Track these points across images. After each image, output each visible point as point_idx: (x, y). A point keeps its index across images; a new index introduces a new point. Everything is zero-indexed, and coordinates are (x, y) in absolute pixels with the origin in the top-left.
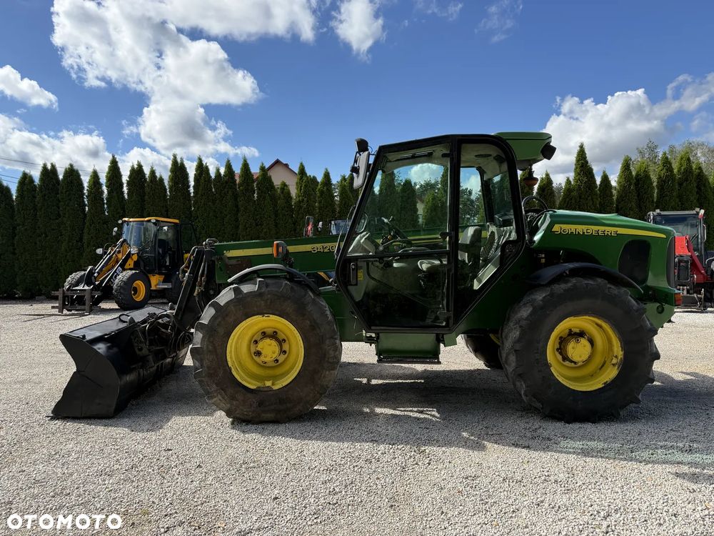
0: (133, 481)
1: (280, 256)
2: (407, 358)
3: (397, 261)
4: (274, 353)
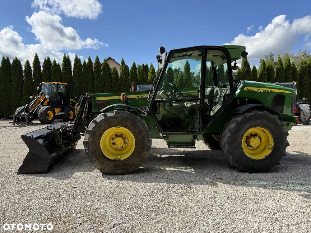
0: (61, 202)
1: (124, 100)
2: (181, 145)
3: (175, 103)
4: (121, 143)
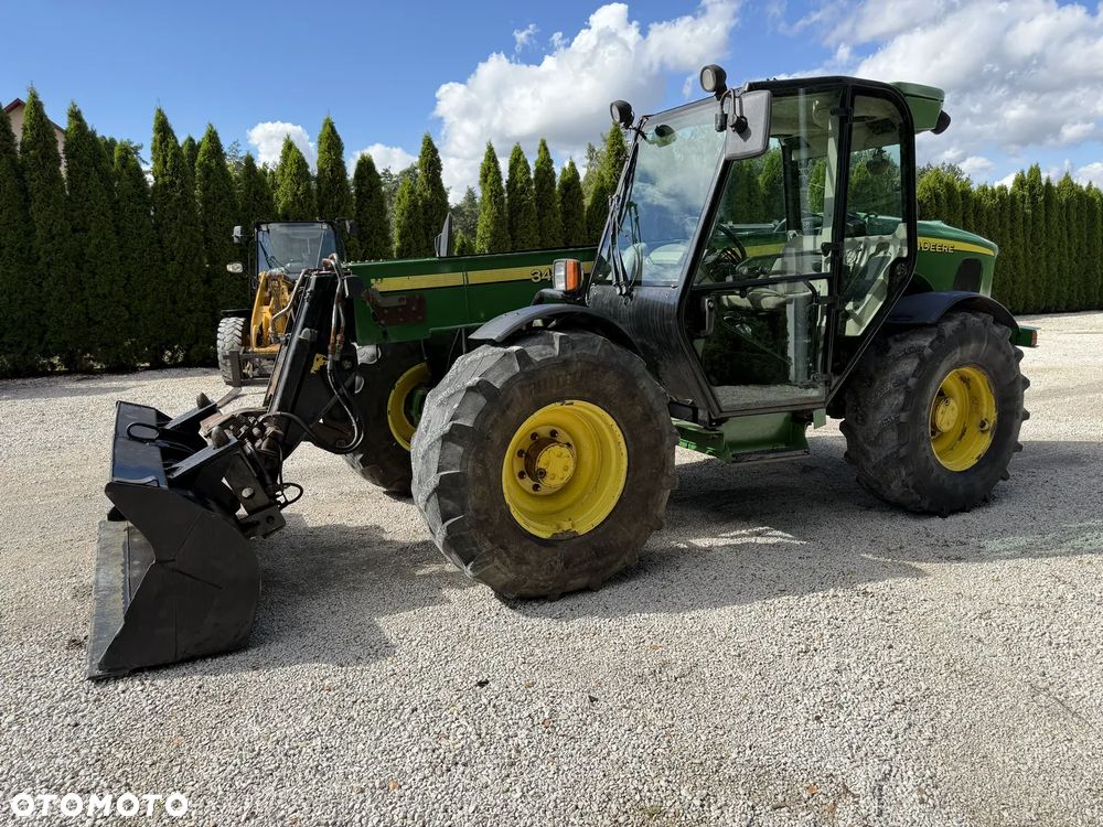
4: (566, 469)
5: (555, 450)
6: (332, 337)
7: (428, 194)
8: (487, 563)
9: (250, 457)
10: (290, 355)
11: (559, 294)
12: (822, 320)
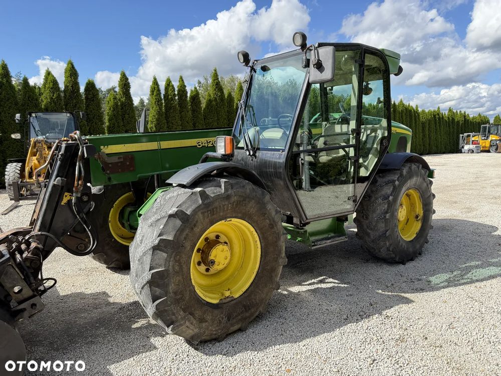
4: (226, 258)
5: (220, 247)
6: (76, 182)
7: (123, 99)
8: (181, 325)
9: (19, 265)
10: (48, 194)
11: (220, 156)
12: (351, 168)
